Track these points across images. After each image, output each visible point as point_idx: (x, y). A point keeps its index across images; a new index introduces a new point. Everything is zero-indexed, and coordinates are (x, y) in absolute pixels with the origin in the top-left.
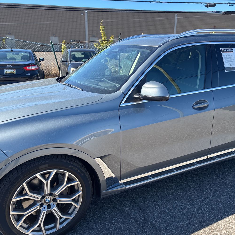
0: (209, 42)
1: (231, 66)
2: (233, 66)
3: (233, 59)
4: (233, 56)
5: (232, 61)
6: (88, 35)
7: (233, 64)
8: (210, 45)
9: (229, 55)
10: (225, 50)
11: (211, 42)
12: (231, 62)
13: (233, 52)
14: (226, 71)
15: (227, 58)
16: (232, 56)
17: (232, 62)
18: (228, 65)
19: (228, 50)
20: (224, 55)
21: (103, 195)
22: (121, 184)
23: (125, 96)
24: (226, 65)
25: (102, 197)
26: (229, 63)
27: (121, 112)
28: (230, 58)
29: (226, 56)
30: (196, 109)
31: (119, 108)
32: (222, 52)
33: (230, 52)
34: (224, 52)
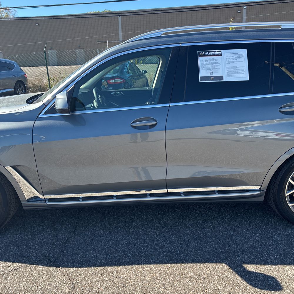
0: (180, 43)
1: (212, 74)
2: (214, 75)
3: (218, 65)
4: (219, 62)
5: (215, 67)
7: (216, 72)
8: (180, 47)
9: (210, 60)
10: (206, 53)
11: (181, 43)
12: (214, 69)
13: (221, 55)
14: (200, 82)
15: (207, 64)
16: (216, 61)
17: (216, 69)
18: (207, 73)
19: (210, 53)
20: (201, 60)
21: (24, 206)
22: (45, 200)
23: (46, 106)
24: (203, 73)
25: (24, 208)
26: (208, 71)
27: (38, 123)
28: (212, 64)
29: (206, 61)
30: (135, 127)
31: (37, 119)
32: (200, 56)
33: (215, 55)
34: (203, 56)
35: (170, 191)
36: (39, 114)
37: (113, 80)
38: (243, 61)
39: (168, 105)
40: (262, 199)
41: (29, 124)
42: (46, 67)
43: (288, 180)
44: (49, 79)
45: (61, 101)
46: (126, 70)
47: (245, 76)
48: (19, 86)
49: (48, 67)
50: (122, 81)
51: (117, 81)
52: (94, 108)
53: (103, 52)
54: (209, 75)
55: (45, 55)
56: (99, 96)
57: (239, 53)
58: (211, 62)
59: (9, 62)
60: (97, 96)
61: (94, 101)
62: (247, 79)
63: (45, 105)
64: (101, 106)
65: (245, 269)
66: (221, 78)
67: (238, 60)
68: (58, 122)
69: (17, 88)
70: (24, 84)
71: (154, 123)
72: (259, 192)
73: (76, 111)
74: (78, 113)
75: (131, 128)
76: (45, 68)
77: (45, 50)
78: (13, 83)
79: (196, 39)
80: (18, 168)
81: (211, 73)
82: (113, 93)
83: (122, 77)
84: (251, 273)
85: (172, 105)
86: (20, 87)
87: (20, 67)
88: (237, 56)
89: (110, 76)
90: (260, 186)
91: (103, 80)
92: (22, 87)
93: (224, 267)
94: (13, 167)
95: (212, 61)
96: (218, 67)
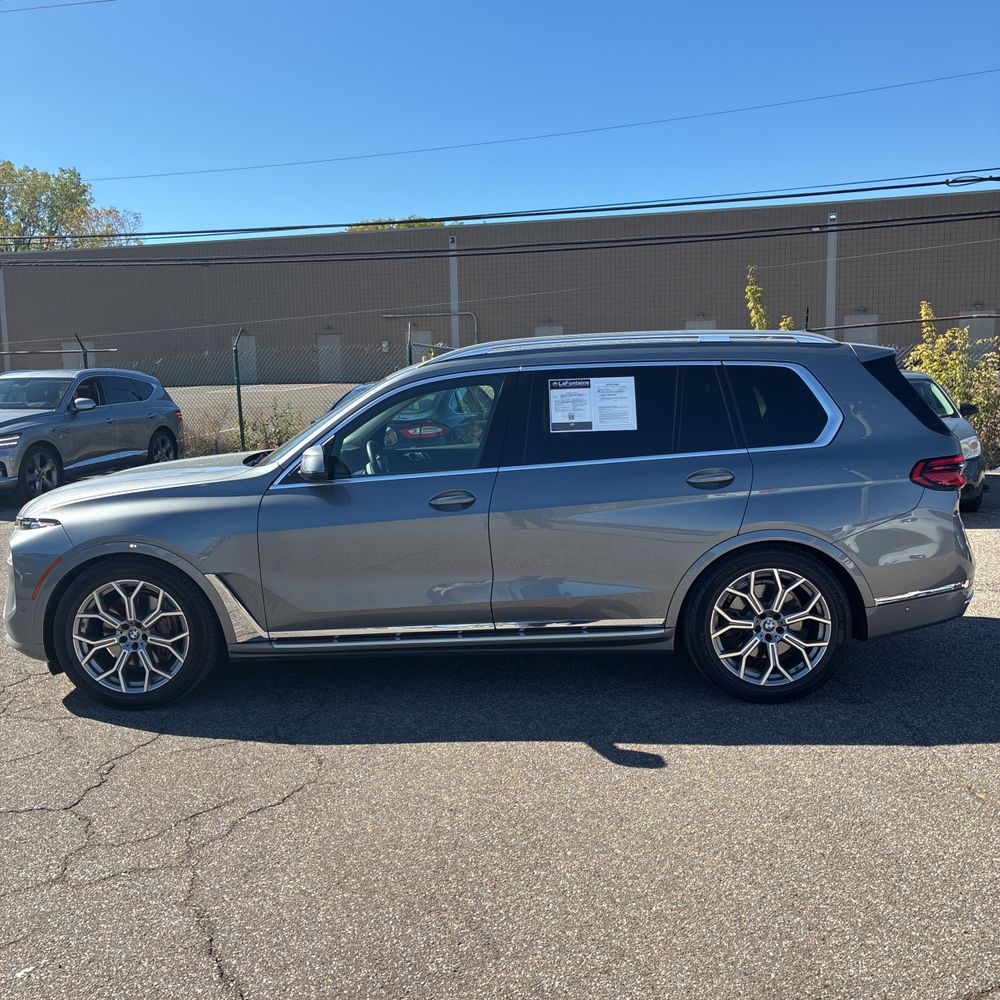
1: (573, 419)
2: (577, 420)
3: (584, 404)
4: (585, 398)
5: (579, 407)
6: (838, 304)
7: (580, 416)
8: (519, 372)
9: (571, 396)
10: (564, 384)
12: (576, 410)
13: (589, 387)
14: (551, 432)
15: (564, 402)
16: (580, 397)
17: (580, 410)
18: (564, 417)
19: (571, 384)
20: (555, 395)
21: (232, 652)
22: (270, 641)
23: (283, 471)
24: (557, 416)
25: (231, 656)
26: (566, 413)
27: (268, 499)
28: (573, 401)
29: (562, 396)
30: (437, 507)
31: (267, 492)
32: (553, 388)
33: (579, 387)
34: (558, 387)
35: (501, 626)
36: (272, 484)
37: (418, 430)
38: (626, 398)
39: (495, 470)
40: (669, 645)
41: (252, 500)
42: (235, 387)
43: (713, 608)
44: (242, 423)
45: (311, 460)
46: (455, 405)
47: (629, 422)
48: (160, 442)
49: (242, 388)
50: (440, 430)
51: (429, 431)
52: (367, 475)
53: (388, 378)
54: (567, 420)
55: (236, 357)
56: (378, 457)
57: (621, 384)
58: (571, 398)
59: (139, 376)
60: (374, 456)
61: (368, 466)
62: (634, 427)
63: (281, 469)
64: (377, 472)
65: (615, 747)
66: (589, 425)
67: (619, 395)
68: (303, 498)
69: (155, 446)
70: (172, 437)
71: (470, 500)
72: (662, 631)
73: (334, 479)
74: (338, 482)
75: (430, 508)
76: (234, 389)
77: (236, 347)
78: (148, 432)
79: (547, 359)
80: (226, 578)
81: (571, 417)
82: (408, 455)
83: (441, 421)
84: (623, 751)
85: (502, 469)
86: (164, 444)
87: (163, 387)
88: (616, 388)
89: (411, 418)
90: (663, 620)
91: (388, 429)
92: (169, 445)
93: (581, 747)
94: (220, 577)
95: (574, 397)
96: (584, 407)
